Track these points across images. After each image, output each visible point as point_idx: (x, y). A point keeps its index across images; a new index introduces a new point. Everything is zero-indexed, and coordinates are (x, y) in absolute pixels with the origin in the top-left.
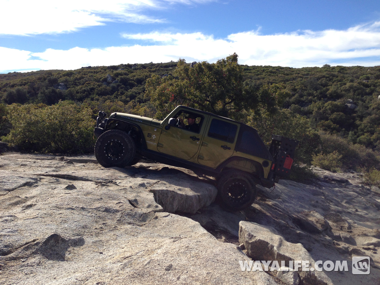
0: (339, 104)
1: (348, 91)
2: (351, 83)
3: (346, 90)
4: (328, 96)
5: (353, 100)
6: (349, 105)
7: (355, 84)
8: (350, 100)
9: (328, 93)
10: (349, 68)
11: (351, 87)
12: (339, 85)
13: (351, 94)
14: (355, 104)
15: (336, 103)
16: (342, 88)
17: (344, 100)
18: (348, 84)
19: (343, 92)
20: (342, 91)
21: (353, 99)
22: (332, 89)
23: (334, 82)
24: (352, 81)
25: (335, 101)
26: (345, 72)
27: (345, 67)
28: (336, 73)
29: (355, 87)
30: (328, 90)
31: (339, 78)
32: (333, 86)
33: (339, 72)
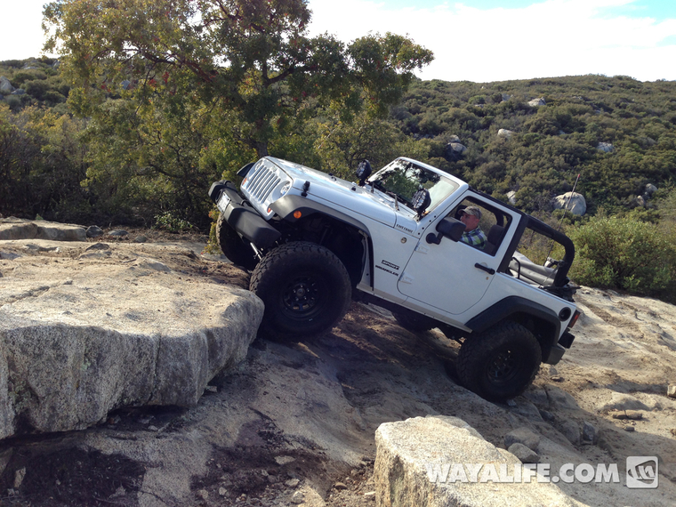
0: (438, 143)
1: (452, 121)
2: (456, 109)
3: (448, 121)
4: (421, 129)
5: (460, 138)
6: (453, 145)
7: (463, 111)
8: (454, 136)
9: (419, 124)
10: (452, 84)
11: (456, 116)
12: (438, 112)
13: (457, 126)
14: (463, 143)
15: (432, 141)
16: (442, 116)
17: (445, 138)
18: (452, 111)
19: (444, 124)
20: (442, 122)
21: (459, 135)
22: (426, 117)
23: (429, 106)
24: (457, 105)
25: (432, 138)
26: (446, 90)
27: (445, 82)
28: (432, 92)
29: (463, 115)
30: (420, 119)
31: (437, 100)
32: (428, 113)
33: (436, 89)
